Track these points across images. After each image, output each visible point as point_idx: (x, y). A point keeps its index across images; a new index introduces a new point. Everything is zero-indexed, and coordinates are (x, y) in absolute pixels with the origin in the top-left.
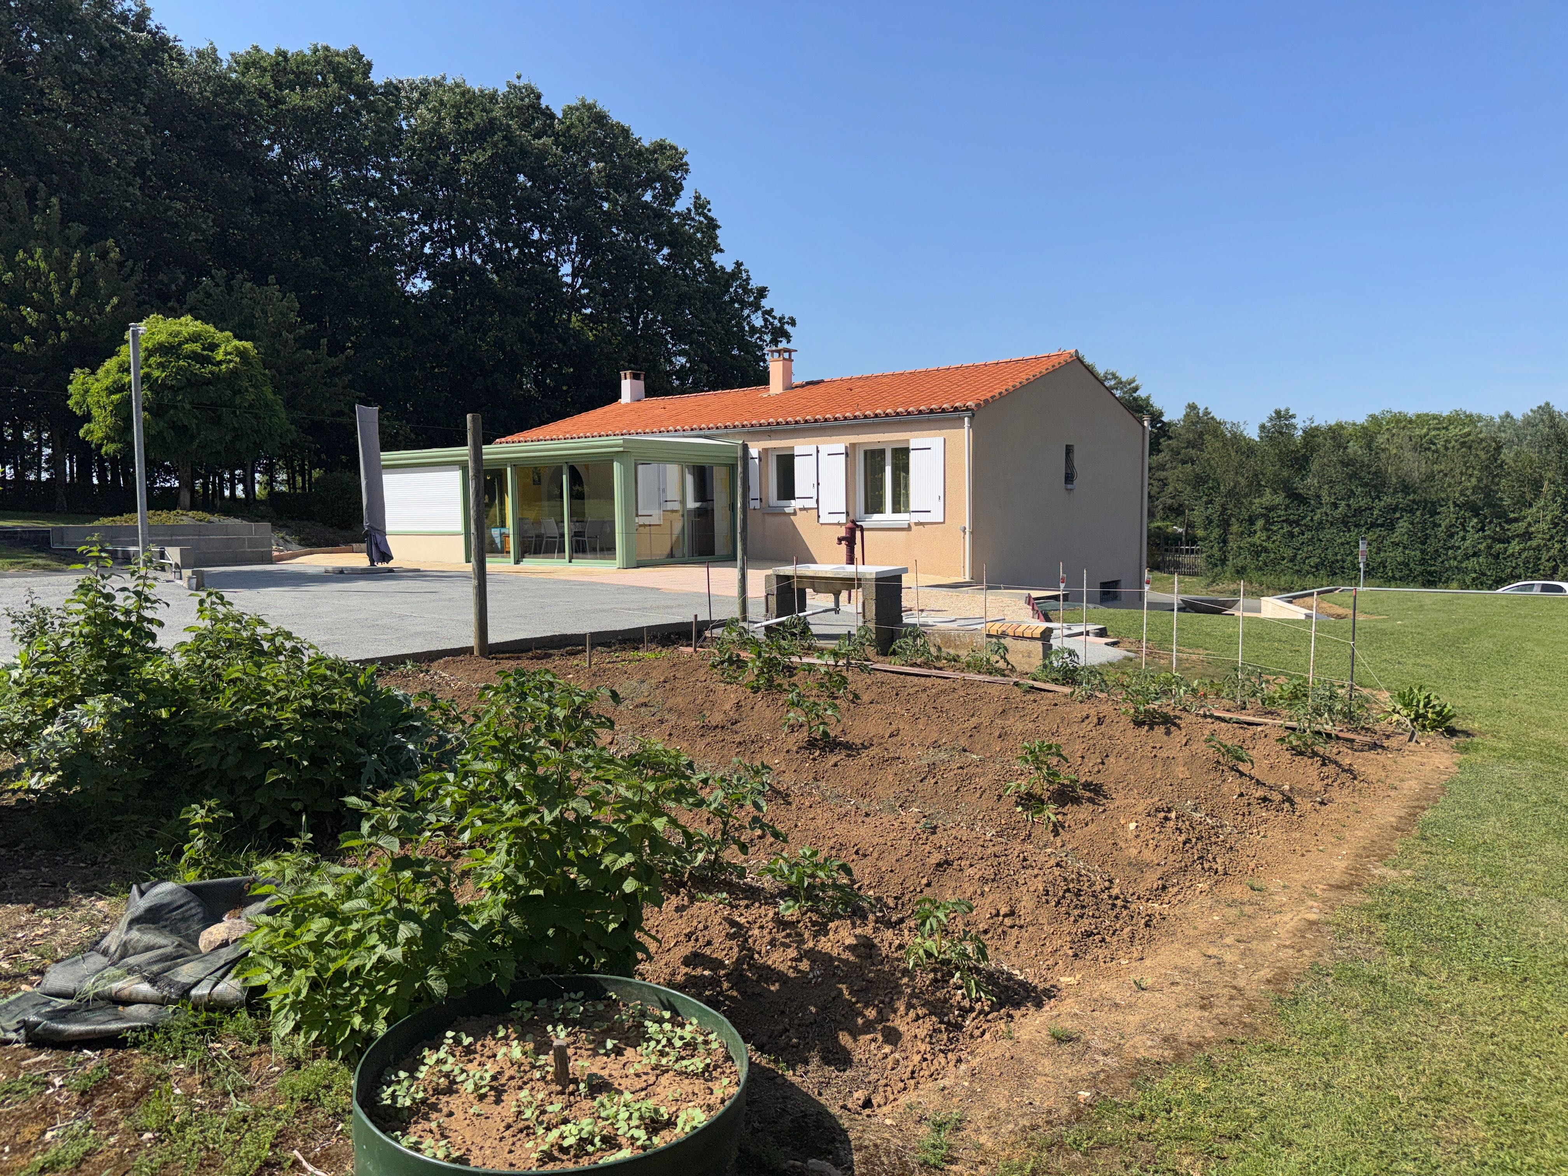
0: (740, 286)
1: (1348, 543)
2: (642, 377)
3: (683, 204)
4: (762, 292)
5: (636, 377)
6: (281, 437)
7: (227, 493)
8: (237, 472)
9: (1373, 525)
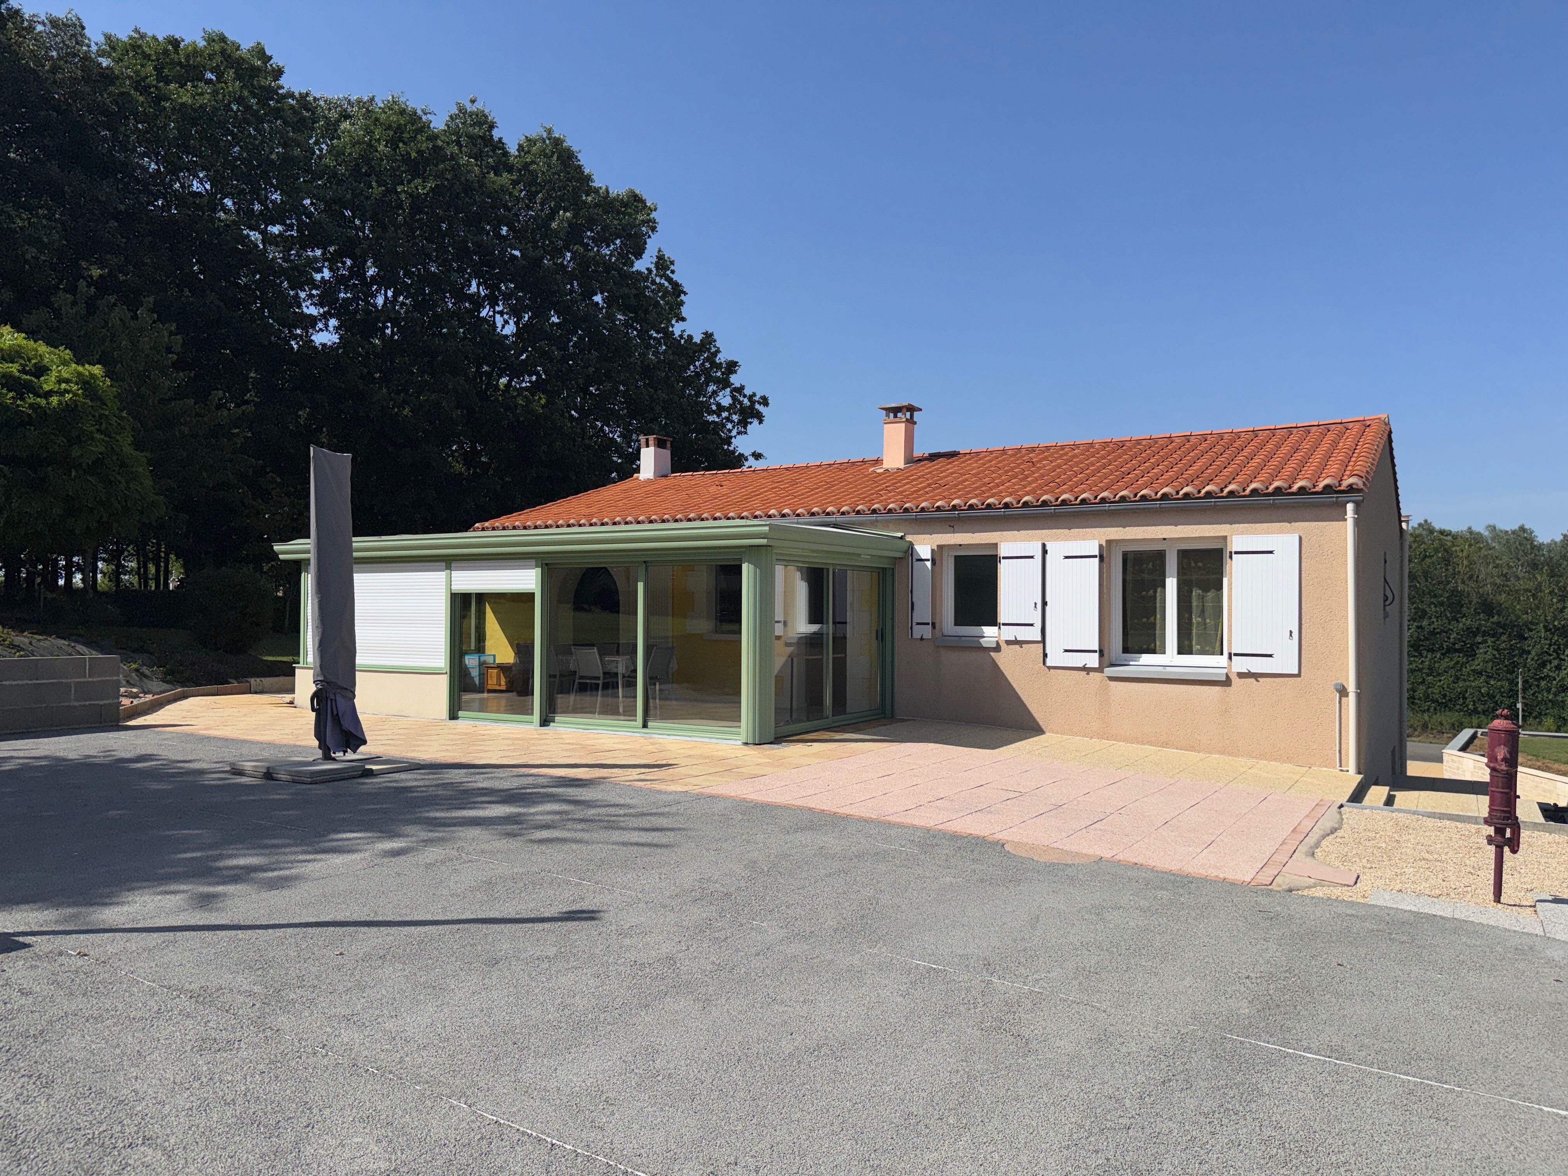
0: (707, 360)
1: (1420, 670)
2: (669, 445)
3: (642, 265)
4: (732, 367)
5: (660, 444)
6: (142, 513)
7: (61, 582)
8: (75, 559)
9: (1451, 650)
